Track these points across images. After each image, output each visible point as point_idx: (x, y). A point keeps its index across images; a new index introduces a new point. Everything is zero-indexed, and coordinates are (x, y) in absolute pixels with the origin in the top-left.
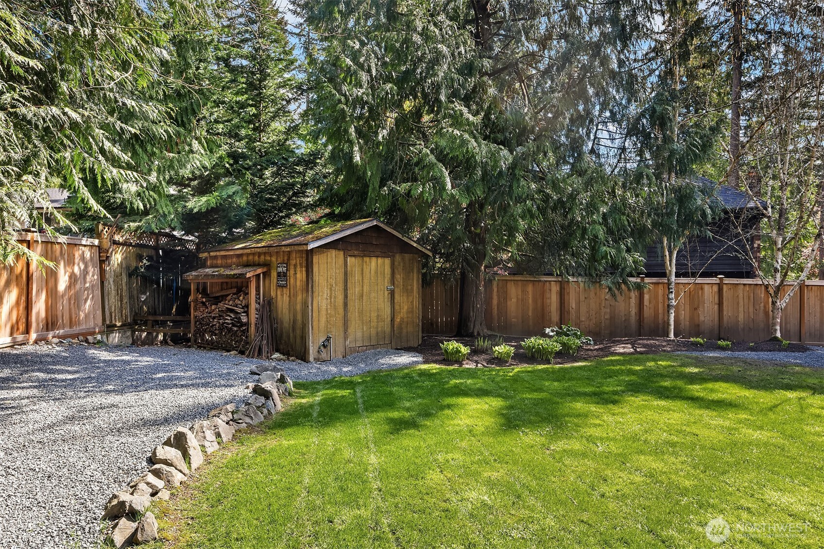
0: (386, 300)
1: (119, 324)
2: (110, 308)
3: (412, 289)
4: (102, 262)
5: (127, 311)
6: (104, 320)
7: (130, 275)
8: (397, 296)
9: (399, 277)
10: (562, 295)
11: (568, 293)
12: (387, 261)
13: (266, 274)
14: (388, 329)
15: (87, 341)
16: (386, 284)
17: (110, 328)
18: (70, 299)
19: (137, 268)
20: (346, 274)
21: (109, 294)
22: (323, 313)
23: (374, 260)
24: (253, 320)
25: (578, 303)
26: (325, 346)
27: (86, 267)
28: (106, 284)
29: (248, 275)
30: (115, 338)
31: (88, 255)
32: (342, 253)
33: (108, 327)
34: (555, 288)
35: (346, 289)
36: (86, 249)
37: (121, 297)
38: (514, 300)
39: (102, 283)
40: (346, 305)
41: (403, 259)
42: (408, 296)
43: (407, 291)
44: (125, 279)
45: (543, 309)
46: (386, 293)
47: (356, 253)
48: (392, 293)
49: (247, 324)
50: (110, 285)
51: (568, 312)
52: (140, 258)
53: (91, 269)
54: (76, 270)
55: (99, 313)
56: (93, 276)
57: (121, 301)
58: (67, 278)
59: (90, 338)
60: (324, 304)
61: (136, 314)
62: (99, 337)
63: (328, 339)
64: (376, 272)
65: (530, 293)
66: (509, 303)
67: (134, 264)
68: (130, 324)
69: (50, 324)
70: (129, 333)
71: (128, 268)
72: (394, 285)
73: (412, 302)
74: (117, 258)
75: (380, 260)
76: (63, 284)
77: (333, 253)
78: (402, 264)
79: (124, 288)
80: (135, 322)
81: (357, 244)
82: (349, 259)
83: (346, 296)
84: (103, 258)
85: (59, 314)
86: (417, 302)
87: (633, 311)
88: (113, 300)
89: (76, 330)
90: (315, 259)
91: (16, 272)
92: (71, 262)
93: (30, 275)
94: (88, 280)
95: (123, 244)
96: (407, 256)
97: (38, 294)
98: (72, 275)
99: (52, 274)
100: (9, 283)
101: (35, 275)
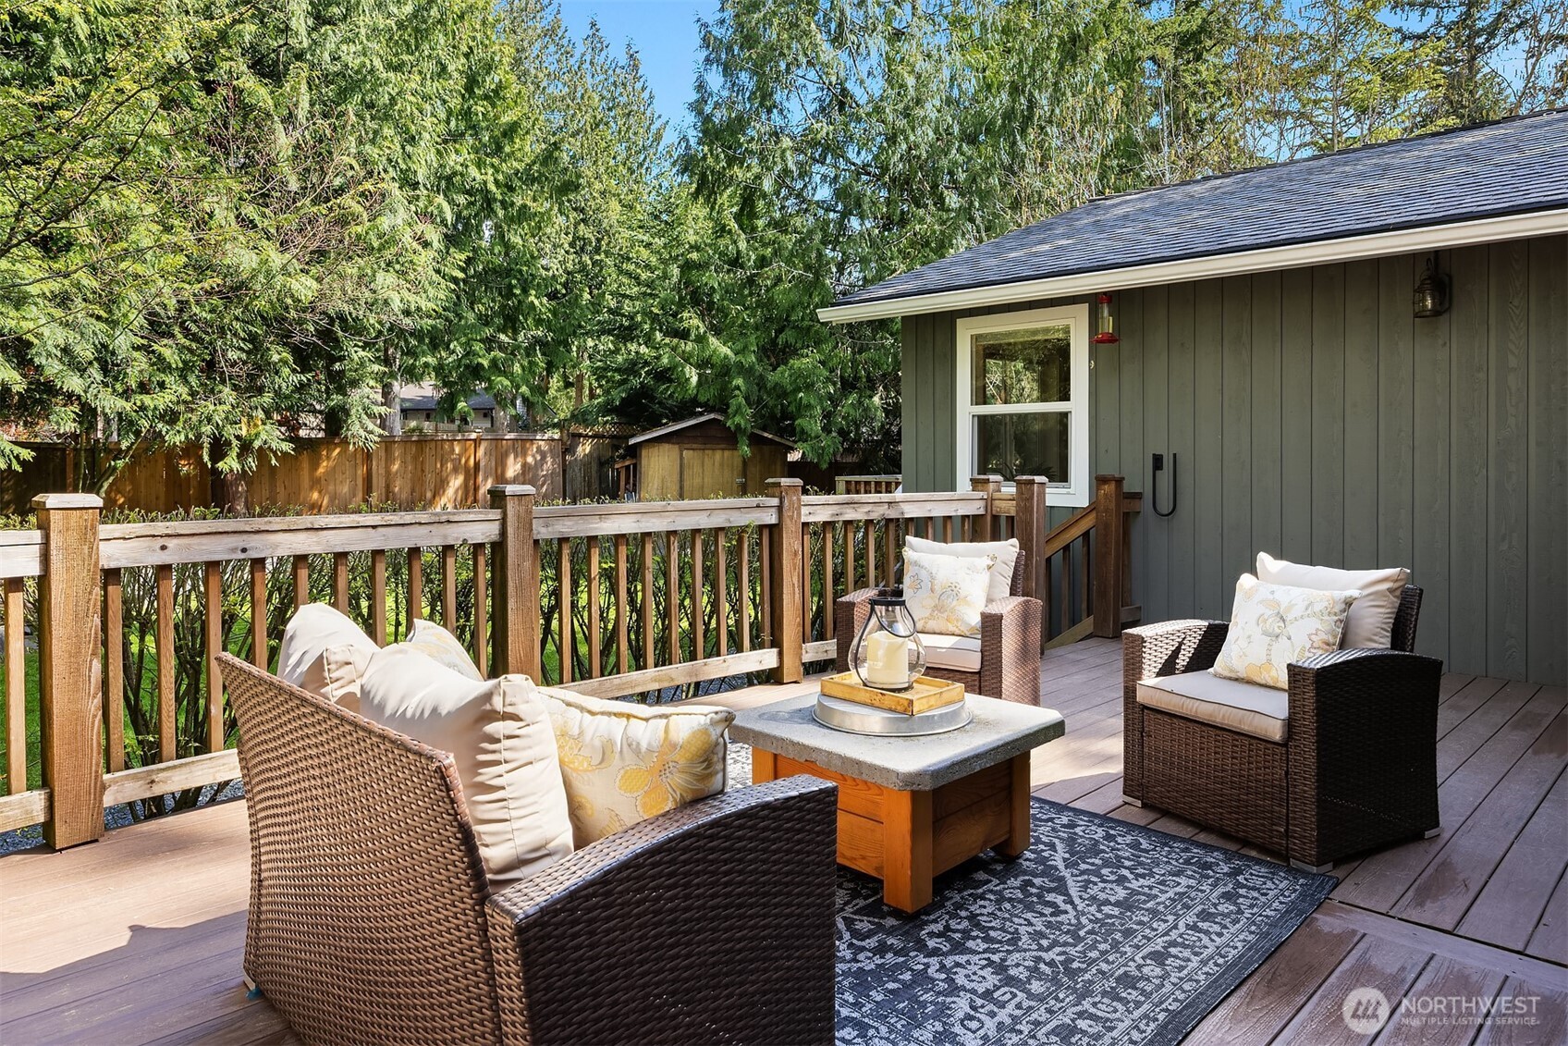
4: (564, 453)
7: (600, 463)
9: (754, 470)
12: (737, 454)
16: (735, 477)
20: (681, 466)
21: (572, 480)
27: (544, 458)
28: (569, 471)
31: (545, 447)
32: (676, 445)
35: (681, 481)
36: (541, 443)
39: (564, 471)
41: (760, 451)
44: (594, 466)
47: (694, 446)
50: (575, 472)
64: (721, 465)
71: (599, 457)
72: (745, 477)
75: (727, 453)
76: (513, 470)
77: (666, 446)
78: (758, 456)
81: (693, 437)
82: (684, 452)
83: (681, 488)
90: (644, 453)
91: (463, 461)
92: (524, 454)
93: (477, 465)
94: (545, 467)
95: (593, 437)
96: (766, 449)
97: (486, 479)
98: (525, 465)
99: (501, 463)
100: (455, 470)
101: (482, 464)
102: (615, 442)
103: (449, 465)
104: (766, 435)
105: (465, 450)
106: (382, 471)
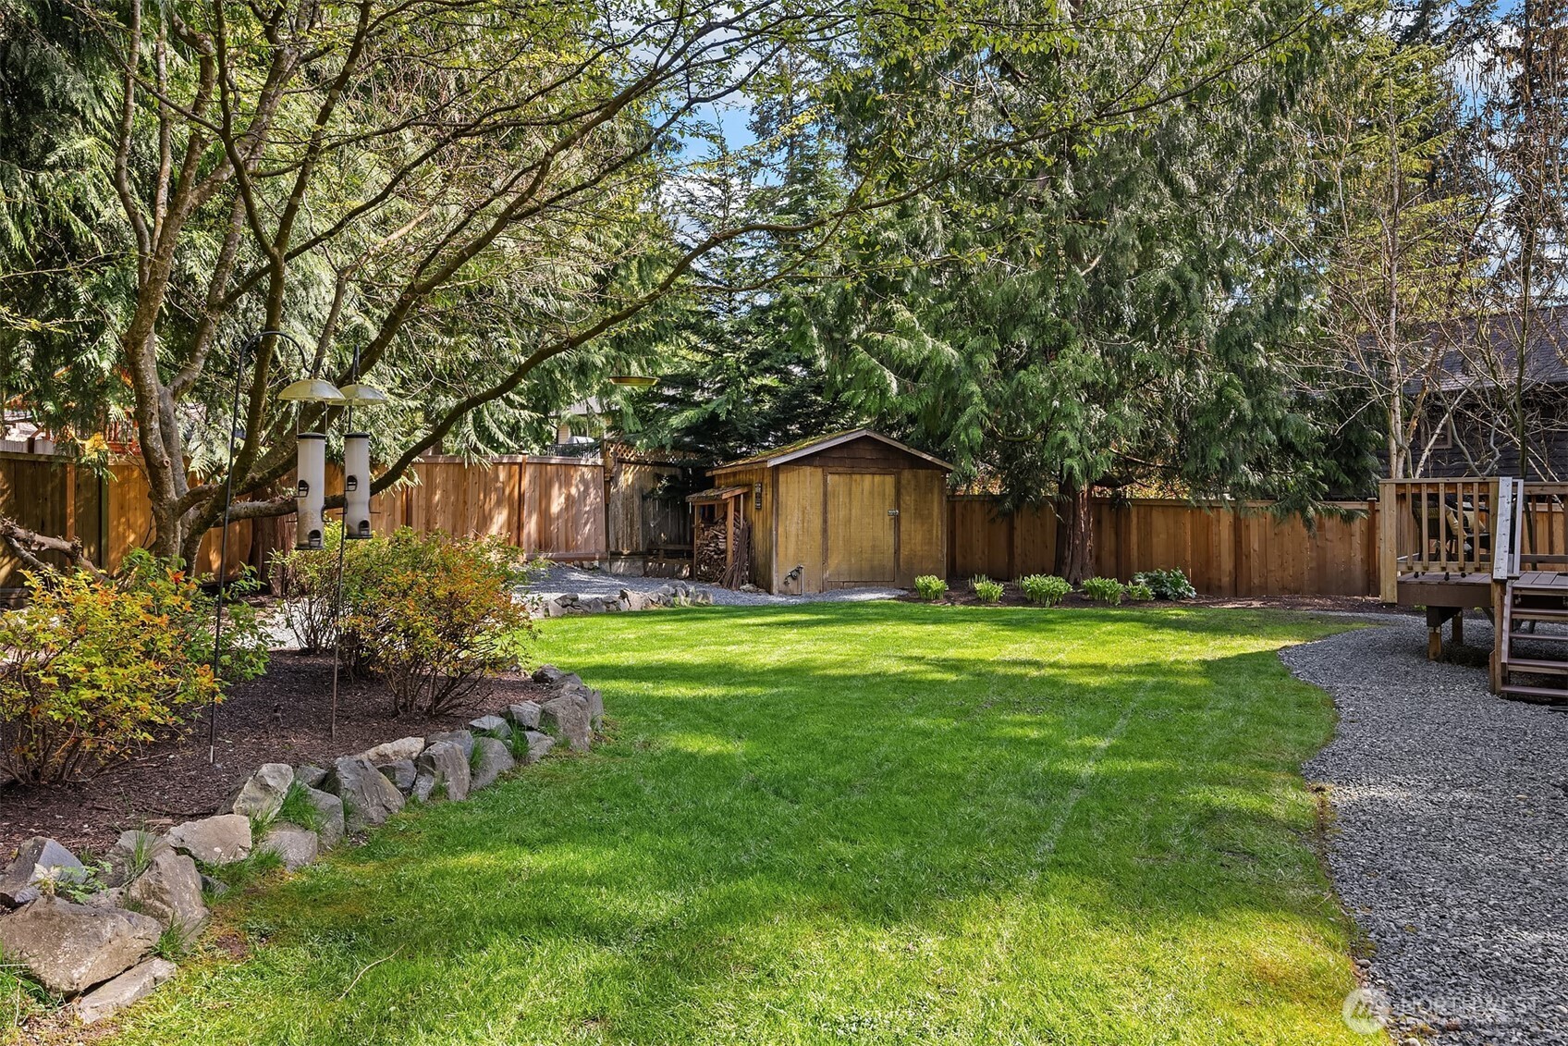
0: (887, 527)
1: (626, 552)
2: (616, 534)
3: (930, 515)
4: (607, 483)
5: (638, 538)
6: (608, 546)
7: (644, 498)
8: (904, 525)
9: (908, 500)
10: (1238, 527)
11: (1248, 527)
12: (890, 480)
13: (747, 496)
14: (890, 563)
15: (582, 567)
16: (887, 507)
17: (616, 555)
18: (567, 521)
19: (654, 489)
20: (825, 494)
21: (615, 518)
22: (793, 539)
23: (868, 478)
24: (731, 548)
25: (1264, 542)
26: (794, 578)
27: (587, 489)
28: (612, 507)
29: (724, 497)
30: (620, 566)
31: (588, 476)
32: (820, 470)
33: (612, 554)
34: (1226, 519)
35: (825, 512)
36: (585, 469)
37: (632, 521)
38: (1163, 536)
39: (607, 506)
40: (825, 531)
41: (915, 476)
42: (923, 524)
43: (921, 515)
44: (637, 501)
45: (1208, 552)
46: (887, 518)
47: (840, 469)
48: (897, 519)
49: (724, 552)
50: (618, 508)
51: (1248, 557)
52: (659, 477)
53: (592, 492)
54: (573, 491)
55: (602, 538)
56: (594, 497)
57: (632, 526)
58: (562, 499)
59: (586, 564)
60: (793, 529)
61: (652, 542)
62: (596, 563)
63: (798, 570)
64: (872, 493)
65: (1189, 526)
66: (1155, 540)
67: (650, 486)
68: (641, 554)
69: (543, 544)
70: (640, 564)
71: (641, 490)
72: (899, 508)
73: (930, 531)
74: (627, 478)
75: (877, 478)
76: (557, 504)
77: (808, 470)
78: (913, 483)
79: (636, 512)
80: (649, 552)
81: (841, 458)
82: (829, 477)
83: (825, 521)
84: (610, 480)
85: (554, 536)
86: (939, 530)
87: (1358, 556)
88: (620, 524)
89: (572, 554)
90: (782, 478)
91: (507, 492)
92: (568, 484)
93: (521, 496)
94: (588, 502)
95: (635, 463)
96: (922, 473)
97: (530, 515)
98: (568, 497)
99: (546, 496)
100: (499, 503)
101: (527, 495)
102: (657, 470)
103: (494, 497)
104: (925, 456)
105: (510, 476)
106: (422, 503)
